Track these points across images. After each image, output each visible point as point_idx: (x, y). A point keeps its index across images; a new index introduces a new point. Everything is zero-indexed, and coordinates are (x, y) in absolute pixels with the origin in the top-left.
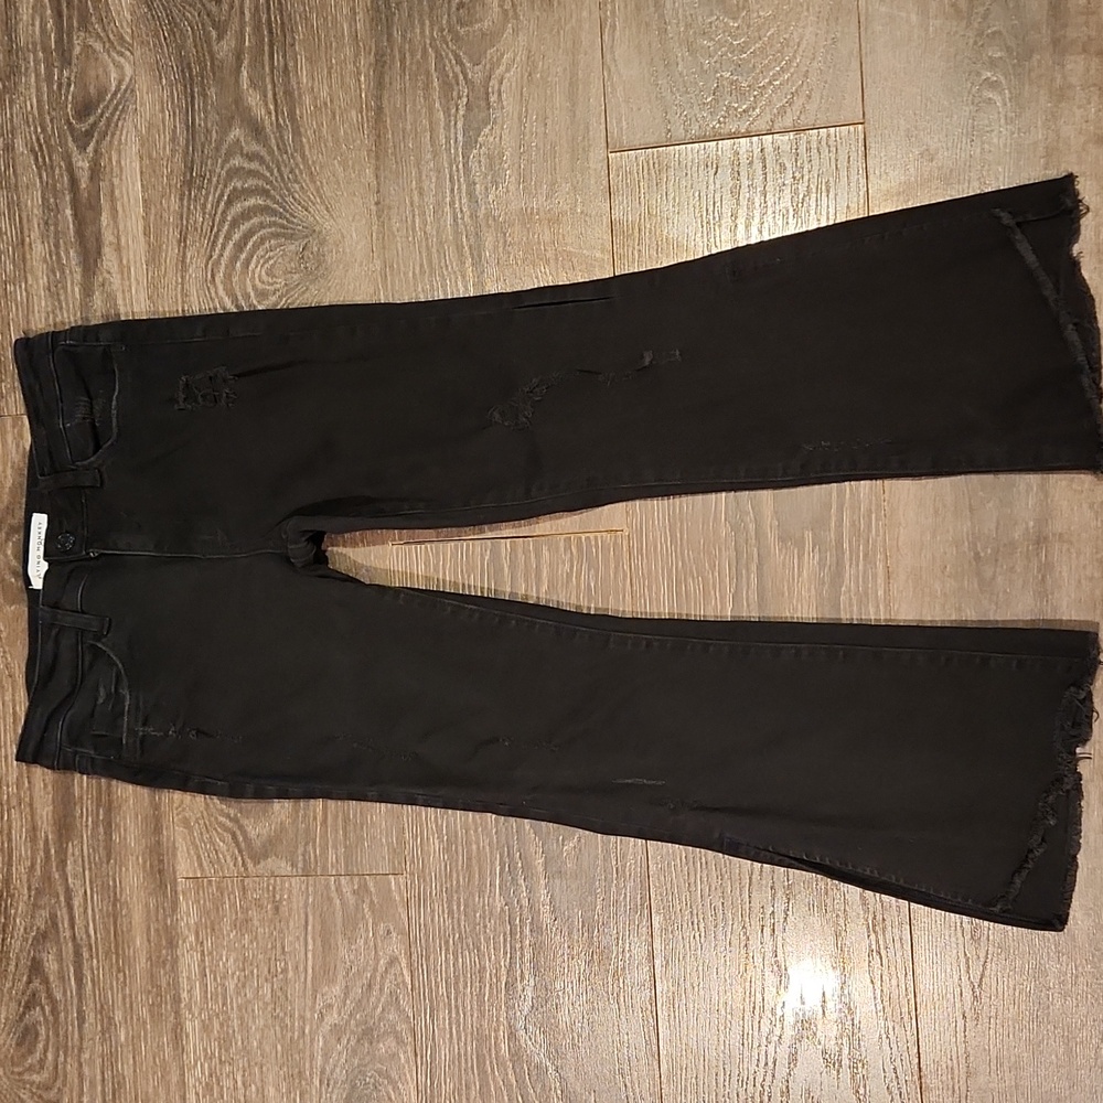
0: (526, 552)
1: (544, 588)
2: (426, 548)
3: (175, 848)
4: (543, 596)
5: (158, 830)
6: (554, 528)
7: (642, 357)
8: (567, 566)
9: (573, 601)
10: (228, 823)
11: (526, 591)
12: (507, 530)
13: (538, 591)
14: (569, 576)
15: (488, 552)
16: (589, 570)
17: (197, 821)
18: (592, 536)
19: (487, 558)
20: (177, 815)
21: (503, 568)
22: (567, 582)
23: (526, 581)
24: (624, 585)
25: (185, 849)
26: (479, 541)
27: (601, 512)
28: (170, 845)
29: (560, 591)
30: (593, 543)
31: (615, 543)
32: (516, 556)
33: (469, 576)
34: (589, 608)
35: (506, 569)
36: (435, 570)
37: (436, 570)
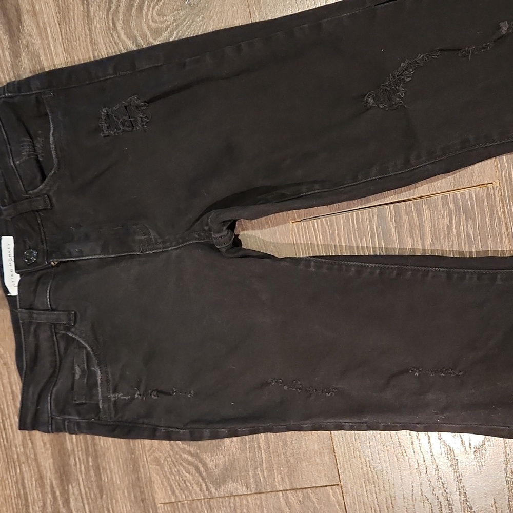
0: (408, 213)
1: (428, 241)
2: (322, 221)
3: (151, 482)
4: (428, 247)
5: (136, 470)
6: (431, 189)
7: (499, 28)
8: (447, 221)
9: (456, 248)
10: (190, 458)
11: (413, 245)
12: (391, 197)
13: (423, 245)
14: (449, 228)
15: (376, 217)
16: (467, 221)
17: (165, 459)
18: (466, 191)
19: (375, 222)
20: (150, 456)
21: (390, 229)
22: (449, 234)
23: (412, 237)
24: (500, 229)
25: (160, 481)
26: (366, 210)
27: (473, 170)
28: (148, 479)
29: (442, 241)
30: (468, 197)
31: (488, 195)
32: (401, 217)
33: (361, 240)
34: (471, 253)
35: (393, 230)
36: (331, 238)
37: (333, 239)
